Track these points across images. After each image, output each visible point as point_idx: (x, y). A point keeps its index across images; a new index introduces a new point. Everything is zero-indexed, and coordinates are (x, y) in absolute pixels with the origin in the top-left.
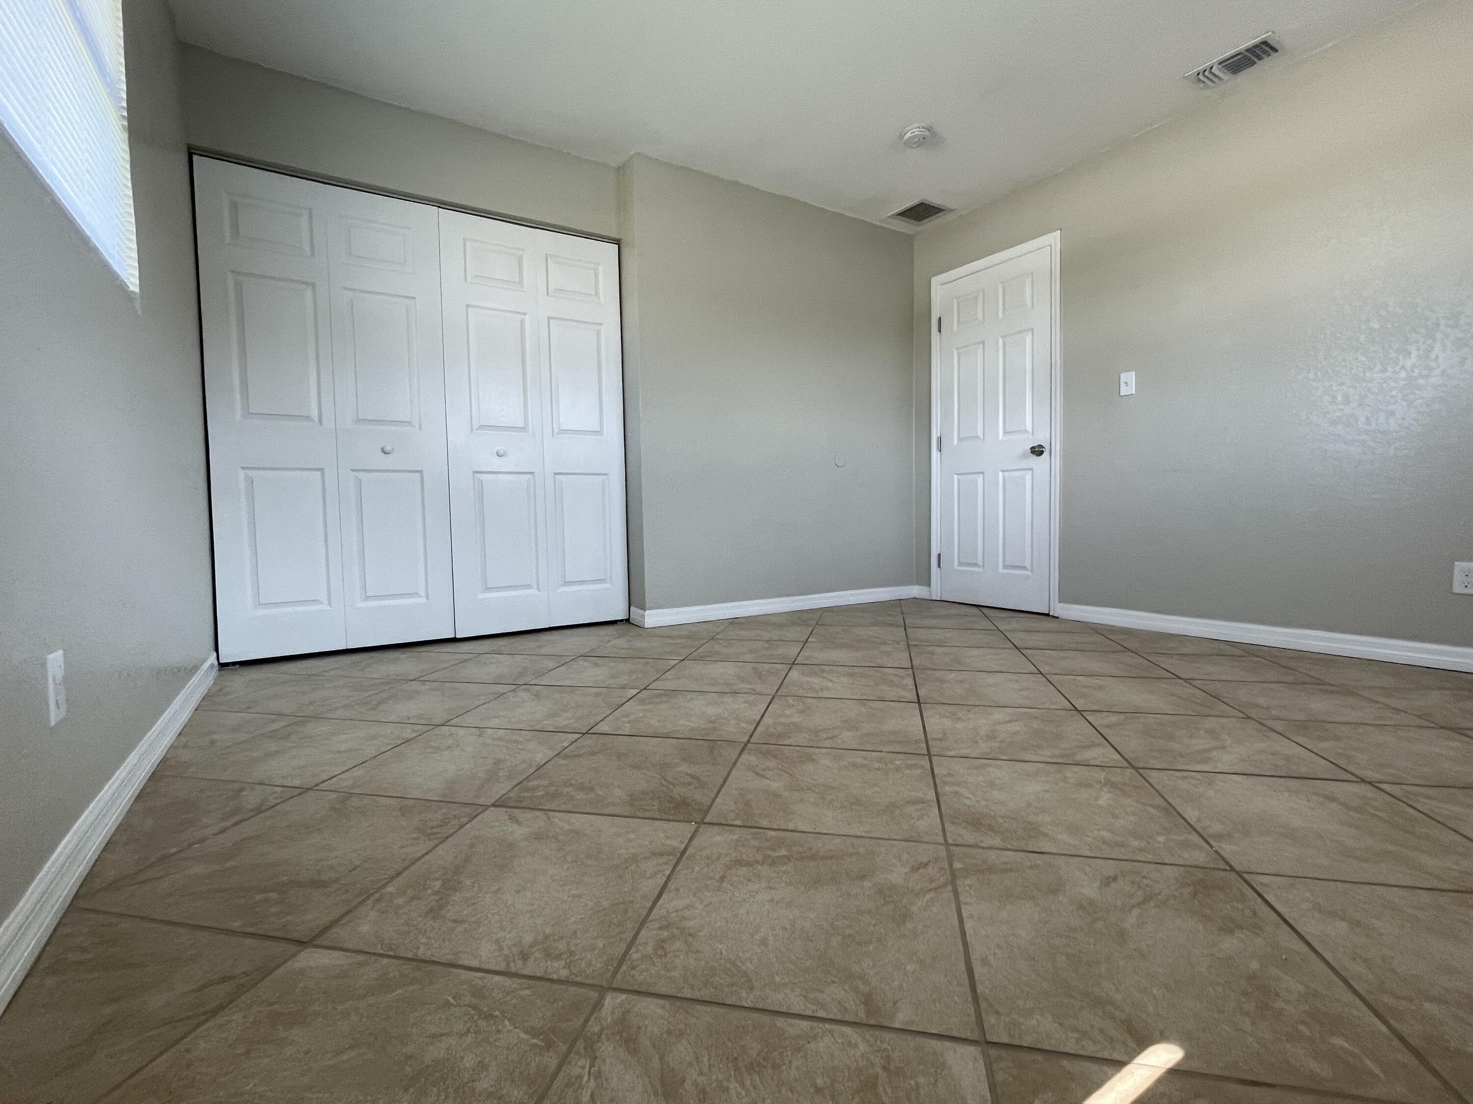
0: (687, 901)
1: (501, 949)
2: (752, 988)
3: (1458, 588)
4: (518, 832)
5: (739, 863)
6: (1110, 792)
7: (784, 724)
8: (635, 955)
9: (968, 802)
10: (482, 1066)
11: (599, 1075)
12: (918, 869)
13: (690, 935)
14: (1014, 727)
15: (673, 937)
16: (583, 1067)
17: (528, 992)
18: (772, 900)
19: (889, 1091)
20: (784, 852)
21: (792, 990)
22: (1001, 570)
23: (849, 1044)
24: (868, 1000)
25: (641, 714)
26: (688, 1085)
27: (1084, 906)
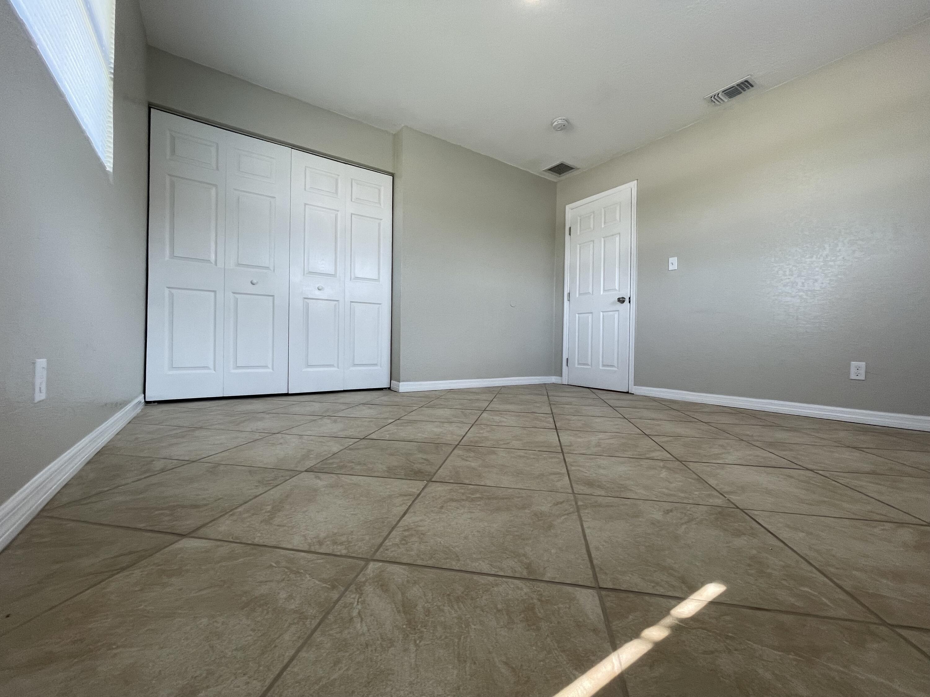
0: (420, 518)
1: (306, 539)
2: (459, 560)
3: (853, 377)
4: (320, 483)
5: (452, 500)
6: (665, 471)
7: (479, 437)
8: (388, 543)
9: (586, 475)
10: (290, 597)
11: (363, 602)
12: (557, 505)
13: (422, 534)
14: (612, 441)
15: (412, 535)
16: (354, 598)
17: (321, 561)
18: (471, 518)
19: (542, 611)
20: (478, 495)
21: (483, 561)
22: (601, 368)
23: (518, 588)
24: (528, 567)
25: (396, 431)
26: (419, 608)
27: (653, 523)
